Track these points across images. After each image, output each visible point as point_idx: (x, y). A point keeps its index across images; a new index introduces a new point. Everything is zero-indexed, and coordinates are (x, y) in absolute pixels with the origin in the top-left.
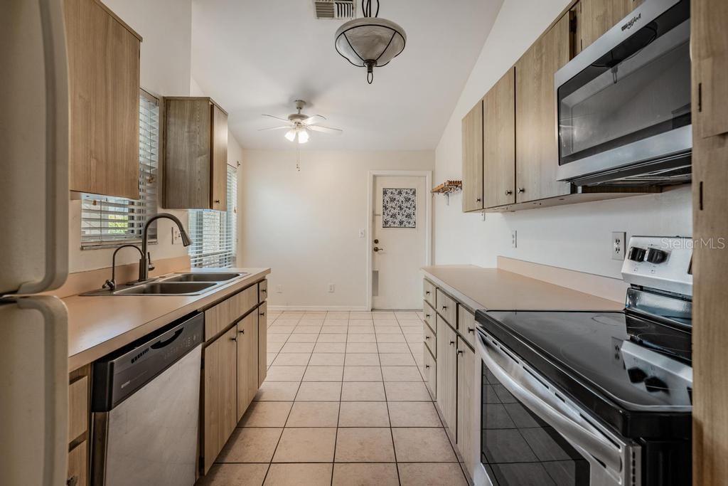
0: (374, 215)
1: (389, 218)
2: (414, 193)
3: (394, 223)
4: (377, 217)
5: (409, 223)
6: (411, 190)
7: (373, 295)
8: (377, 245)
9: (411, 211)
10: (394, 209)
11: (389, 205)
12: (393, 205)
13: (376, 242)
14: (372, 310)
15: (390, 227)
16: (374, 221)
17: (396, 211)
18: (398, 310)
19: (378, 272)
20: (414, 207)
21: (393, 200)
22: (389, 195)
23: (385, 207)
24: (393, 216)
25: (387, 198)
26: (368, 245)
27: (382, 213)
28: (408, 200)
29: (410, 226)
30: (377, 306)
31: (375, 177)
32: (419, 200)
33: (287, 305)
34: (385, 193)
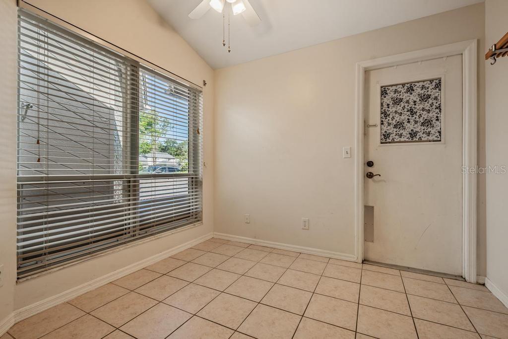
0: (366, 125)
1: (391, 129)
2: (438, 86)
3: (401, 136)
4: (371, 129)
5: (429, 134)
6: (431, 81)
7: (365, 240)
8: (370, 170)
9: (432, 115)
10: (401, 114)
11: (392, 109)
12: (399, 108)
13: (370, 164)
14: (365, 261)
15: (393, 142)
16: (366, 134)
17: (404, 117)
18: (408, 269)
19: (373, 207)
20: (439, 108)
21: (397, 102)
22: (391, 94)
23: (385, 114)
24: (399, 125)
25: (388, 100)
26: (357, 170)
27: (379, 123)
28: (425, 98)
29: (430, 138)
30: (372, 256)
31: (367, 72)
32: (447, 96)
33: (255, 238)
34: (384, 92)
